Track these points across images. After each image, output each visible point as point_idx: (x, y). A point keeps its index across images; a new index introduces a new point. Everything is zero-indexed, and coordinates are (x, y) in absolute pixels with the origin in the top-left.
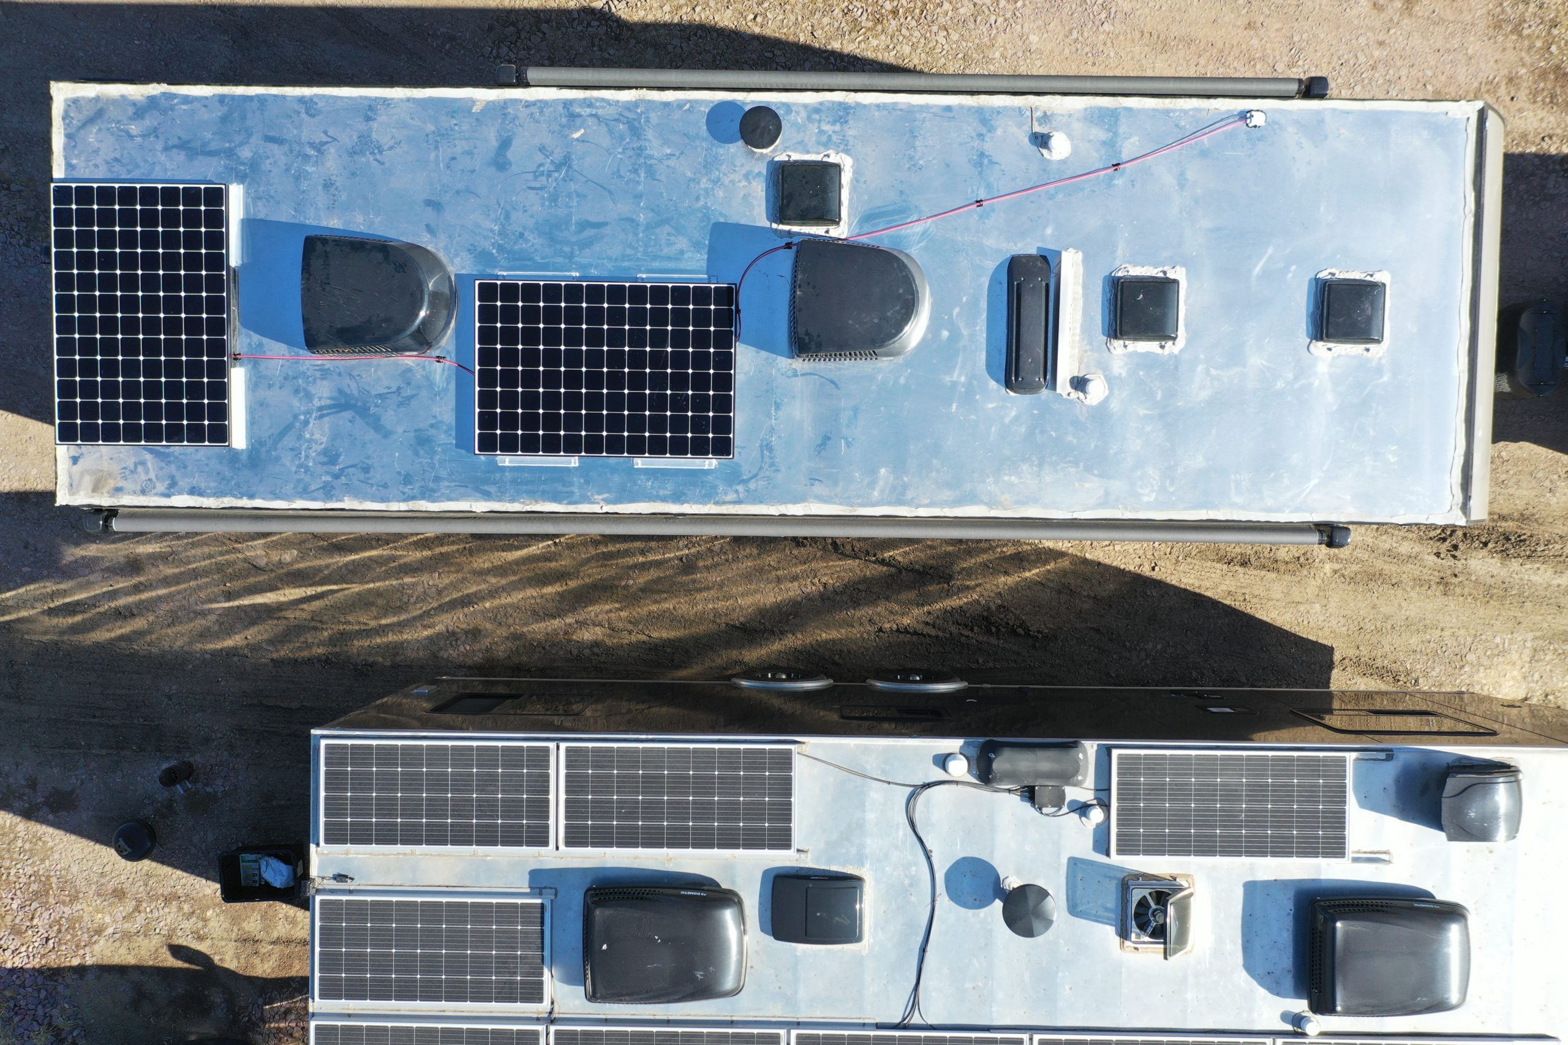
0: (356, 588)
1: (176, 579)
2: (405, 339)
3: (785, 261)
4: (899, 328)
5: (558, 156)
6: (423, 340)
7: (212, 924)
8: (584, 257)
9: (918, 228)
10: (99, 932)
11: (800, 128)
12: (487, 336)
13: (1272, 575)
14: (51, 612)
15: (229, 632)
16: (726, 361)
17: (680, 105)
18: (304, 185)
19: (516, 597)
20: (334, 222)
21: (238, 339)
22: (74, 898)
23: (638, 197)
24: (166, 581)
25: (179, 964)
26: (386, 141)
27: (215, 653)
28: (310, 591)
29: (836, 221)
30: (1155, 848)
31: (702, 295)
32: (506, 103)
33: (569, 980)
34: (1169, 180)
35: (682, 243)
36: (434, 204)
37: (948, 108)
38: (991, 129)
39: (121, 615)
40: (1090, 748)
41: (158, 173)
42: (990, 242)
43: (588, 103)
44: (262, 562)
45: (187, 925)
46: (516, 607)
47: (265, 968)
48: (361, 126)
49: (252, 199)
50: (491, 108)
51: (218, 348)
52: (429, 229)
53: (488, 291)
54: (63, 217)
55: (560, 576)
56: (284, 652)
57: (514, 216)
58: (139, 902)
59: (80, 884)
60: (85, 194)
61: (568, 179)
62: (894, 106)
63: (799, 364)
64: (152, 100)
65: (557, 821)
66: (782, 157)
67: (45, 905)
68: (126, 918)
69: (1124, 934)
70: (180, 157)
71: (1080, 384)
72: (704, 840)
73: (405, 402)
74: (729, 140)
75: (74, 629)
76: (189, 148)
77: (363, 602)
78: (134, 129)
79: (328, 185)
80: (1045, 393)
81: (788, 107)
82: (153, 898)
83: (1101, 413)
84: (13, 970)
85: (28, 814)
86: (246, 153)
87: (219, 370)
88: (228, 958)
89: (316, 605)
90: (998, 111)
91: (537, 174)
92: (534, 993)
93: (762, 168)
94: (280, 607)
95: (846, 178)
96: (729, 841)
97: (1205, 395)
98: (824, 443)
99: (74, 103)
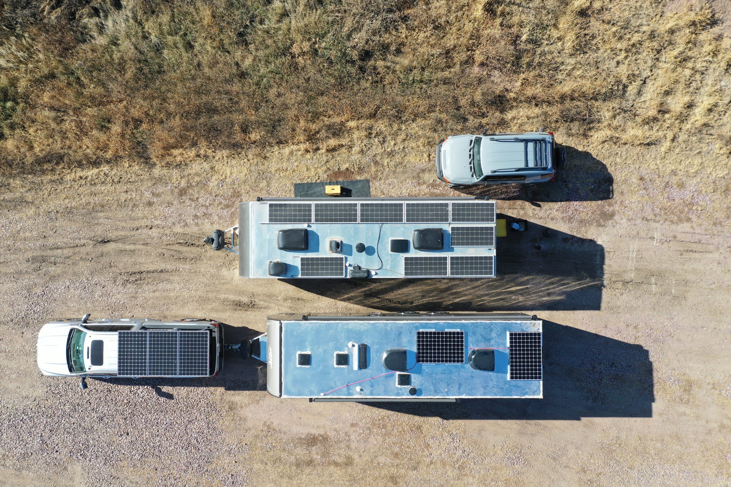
0: (498, 290)
1: (539, 292)
2: (477, 353)
3: (408, 367)
4: (388, 356)
5: (449, 386)
6: (474, 352)
7: (531, 212)
8: (445, 368)
9: (383, 374)
10: (557, 210)
11: (405, 391)
12: (462, 353)
13: (292, 296)
14: (568, 284)
15: (527, 280)
16: (419, 349)
17: (427, 395)
18: (496, 380)
19: (462, 289)
20: (491, 373)
21: (508, 351)
22: (563, 218)
23: (435, 379)
24: (542, 291)
25: (539, 203)
26: (481, 388)
27: (530, 275)
28: (509, 289)
29: (399, 375)
30: (336, 259)
31: (423, 361)
32: (460, 395)
33: (446, 231)
34: (338, 383)
35: (427, 370)
36: (472, 377)
37: (378, 395)
38: (371, 392)
39: (552, 283)
40: (348, 277)
41: (523, 382)
42: (370, 371)
43: (444, 396)
44: (519, 296)
45: (537, 212)
46: (462, 287)
47: (519, 202)
48: (486, 391)
49: (506, 377)
50: (462, 395)
51: (512, 350)
52: (473, 372)
53: (462, 361)
54: (540, 374)
55: (452, 294)
56: (515, 276)
57: (457, 375)
58: (548, 217)
59: (561, 221)
60: (536, 378)
61: (447, 382)
62: (388, 396)
63: (405, 349)
64: (524, 395)
65: (449, 262)
66: (409, 386)
67: (569, 216)
68: (550, 213)
69: (342, 242)
70: (519, 385)
71: (353, 346)
72: (421, 259)
73: (477, 340)
74: (419, 389)
75: (563, 280)
76: (517, 387)
77: (497, 287)
78: (528, 390)
79: (492, 380)
80: (360, 344)
81: (408, 395)
82: (545, 218)
83: (349, 340)
84: (577, 201)
85: (573, 237)
86: (507, 386)
87: (511, 346)
88: (527, 204)
89: (507, 287)
90: (369, 395)
91: (454, 383)
92: (453, 229)
93: (412, 384)
94: (516, 286)
95: (397, 383)
96: (416, 259)
97: (330, 344)
98: (400, 334)
99: (539, 394)
